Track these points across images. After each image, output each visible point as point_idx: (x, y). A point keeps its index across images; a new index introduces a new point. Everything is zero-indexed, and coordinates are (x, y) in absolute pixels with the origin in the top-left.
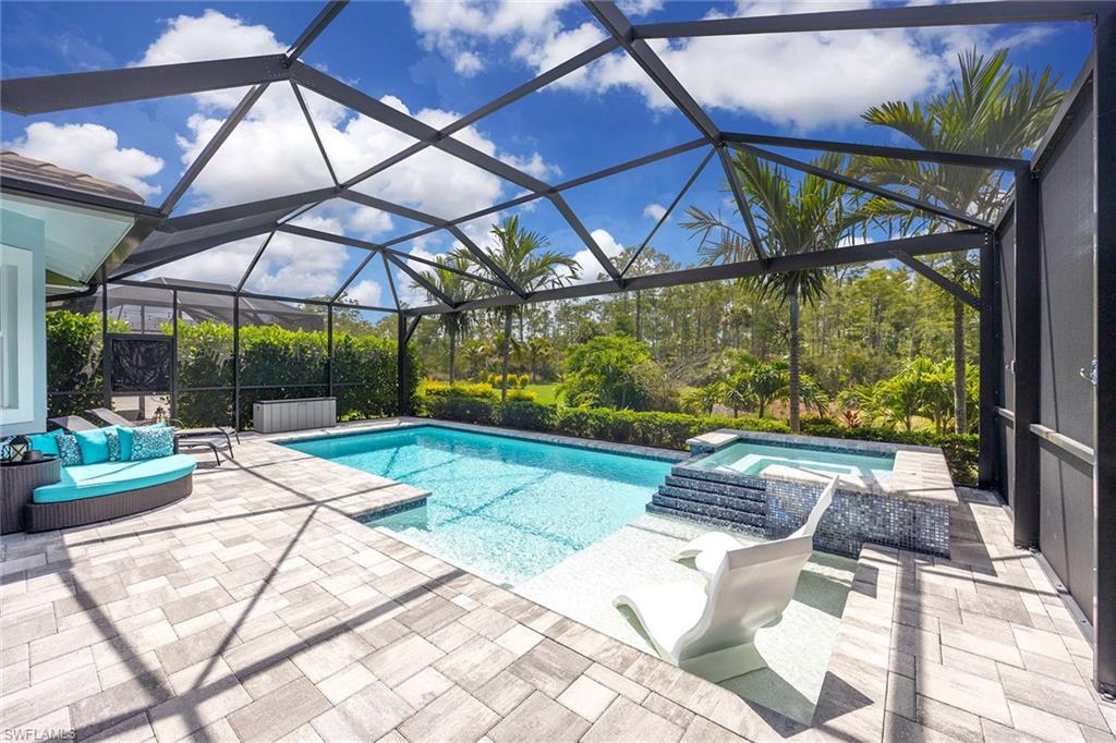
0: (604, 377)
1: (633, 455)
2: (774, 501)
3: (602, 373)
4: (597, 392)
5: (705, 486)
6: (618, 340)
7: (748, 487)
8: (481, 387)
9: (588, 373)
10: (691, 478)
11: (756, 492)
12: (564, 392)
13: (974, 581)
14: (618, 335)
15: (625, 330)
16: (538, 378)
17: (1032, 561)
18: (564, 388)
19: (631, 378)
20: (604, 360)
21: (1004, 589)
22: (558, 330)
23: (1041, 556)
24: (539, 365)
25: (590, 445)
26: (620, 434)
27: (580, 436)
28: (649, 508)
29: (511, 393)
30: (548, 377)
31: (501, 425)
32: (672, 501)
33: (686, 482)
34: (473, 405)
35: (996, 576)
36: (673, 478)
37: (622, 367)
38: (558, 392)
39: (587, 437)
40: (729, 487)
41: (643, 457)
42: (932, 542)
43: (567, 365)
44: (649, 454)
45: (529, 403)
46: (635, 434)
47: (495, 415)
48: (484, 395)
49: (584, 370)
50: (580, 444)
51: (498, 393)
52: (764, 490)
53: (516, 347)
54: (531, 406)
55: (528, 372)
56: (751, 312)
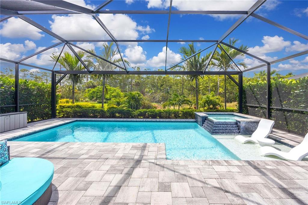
2: (242, 126)
7: (233, 124)
32: (217, 131)
40: (229, 125)
52: (237, 124)
56: (139, 82)
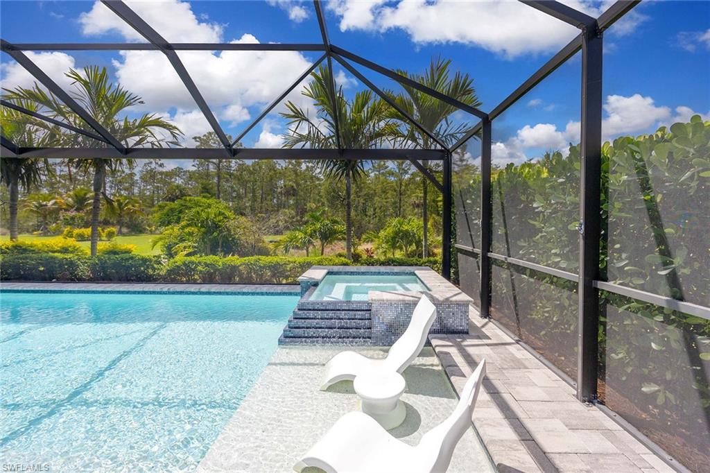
0: (203, 229)
1: (244, 294)
2: (377, 317)
3: (202, 226)
4: (196, 242)
5: (325, 314)
6: (204, 200)
7: (357, 310)
8: (57, 242)
9: (188, 225)
10: (314, 310)
11: (362, 312)
12: (160, 243)
13: (488, 345)
14: (204, 197)
15: (210, 194)
16: (124, 230)
17: (491, 324)
18: (161, 239)
19: (229, 230)
20: (204, 215)
21: (500, 346)
22: (144, 190)
23: (492, 320)
24: (126, 219)
25: (202, 290)
26: (227, 277)
27: (188, 282)
28: (280, 342)
29: (102, 245)
30: (136, 229)
31: (91, 280)
32: (300, 332)
33: (311, 314)
34: (49, 262)
35: (490, 339)
36: (300, 312)
37: (219, 221)
38: (155, 243)
39: (195, 282)
40: (343, 312)
41: (253, 294)
42: (461, 326)
43: (157, 219)
44: (258, 291)
45: (127, 256)
46: (240, 275)
47: (83, 270)
48: (65, 250)
49: (183, 223)
50: (192, 290)
51: (85, 246)
52: (370, 310)
53: (109, 202)
54: (132, 258)
55: (113, 225)
56: (295, 187)
